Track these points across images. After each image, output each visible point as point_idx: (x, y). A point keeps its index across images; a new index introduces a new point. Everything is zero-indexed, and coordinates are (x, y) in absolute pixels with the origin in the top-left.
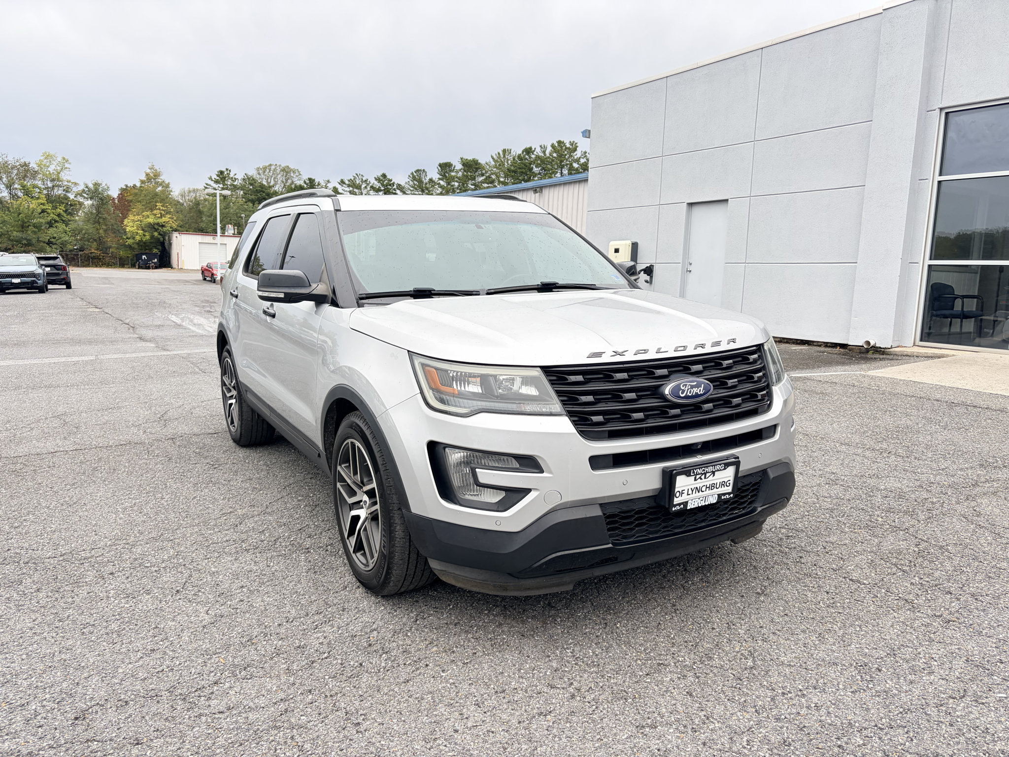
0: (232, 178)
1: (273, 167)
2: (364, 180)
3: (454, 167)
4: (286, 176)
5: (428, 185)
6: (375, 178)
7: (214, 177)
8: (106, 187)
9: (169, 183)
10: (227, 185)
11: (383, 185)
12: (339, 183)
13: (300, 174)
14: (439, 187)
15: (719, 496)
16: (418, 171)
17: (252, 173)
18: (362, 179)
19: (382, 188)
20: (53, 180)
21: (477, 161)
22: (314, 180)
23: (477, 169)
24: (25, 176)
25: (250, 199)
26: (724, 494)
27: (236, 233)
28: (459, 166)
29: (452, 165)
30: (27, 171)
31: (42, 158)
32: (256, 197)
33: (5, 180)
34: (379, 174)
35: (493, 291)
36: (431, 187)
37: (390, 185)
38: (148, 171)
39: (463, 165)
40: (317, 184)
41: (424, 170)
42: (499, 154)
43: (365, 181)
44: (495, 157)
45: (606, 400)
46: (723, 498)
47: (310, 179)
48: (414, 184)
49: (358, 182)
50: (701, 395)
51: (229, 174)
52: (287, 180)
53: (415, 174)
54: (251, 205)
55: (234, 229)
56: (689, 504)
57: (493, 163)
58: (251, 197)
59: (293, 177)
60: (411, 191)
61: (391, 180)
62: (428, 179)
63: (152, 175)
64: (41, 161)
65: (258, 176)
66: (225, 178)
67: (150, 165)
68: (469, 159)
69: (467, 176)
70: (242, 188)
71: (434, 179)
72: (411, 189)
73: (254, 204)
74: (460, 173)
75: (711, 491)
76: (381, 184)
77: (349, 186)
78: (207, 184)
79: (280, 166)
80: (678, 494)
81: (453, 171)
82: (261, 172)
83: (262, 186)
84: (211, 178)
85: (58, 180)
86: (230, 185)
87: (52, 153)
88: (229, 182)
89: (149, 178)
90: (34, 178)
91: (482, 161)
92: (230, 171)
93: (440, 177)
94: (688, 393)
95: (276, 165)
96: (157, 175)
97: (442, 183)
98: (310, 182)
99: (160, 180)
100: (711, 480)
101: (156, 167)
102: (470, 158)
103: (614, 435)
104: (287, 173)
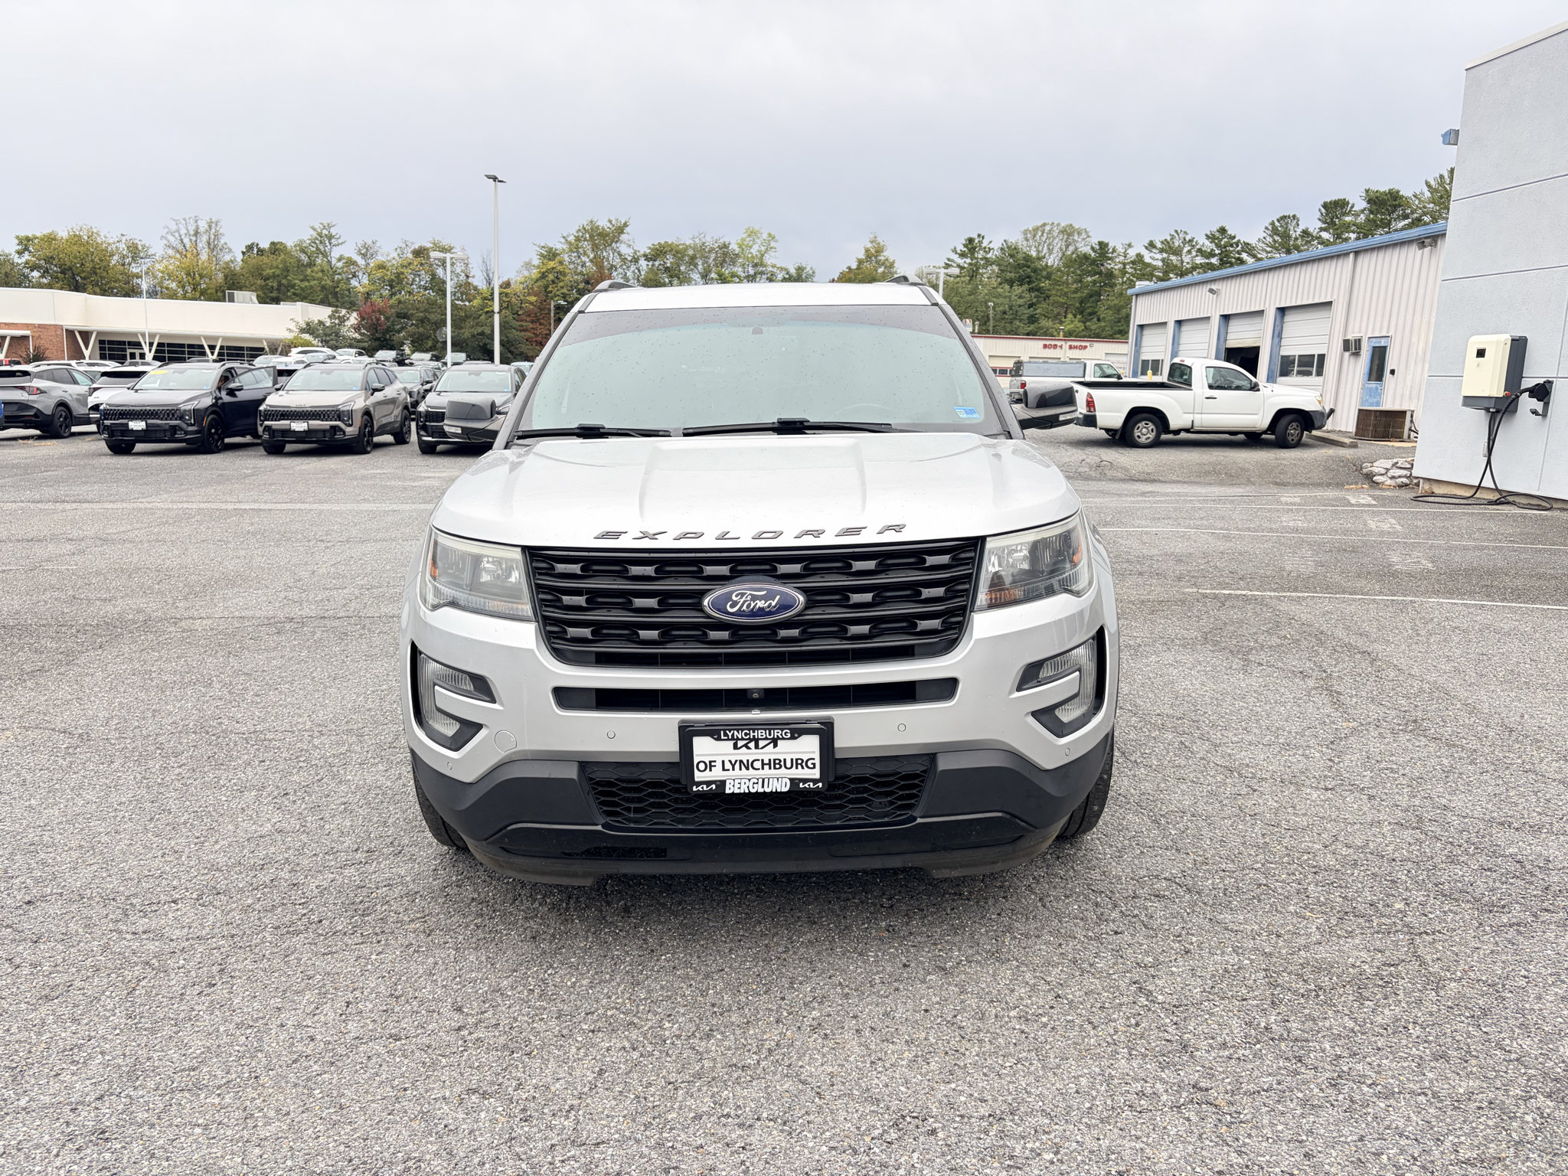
0: (985, 248)
1: (1048, 228)
2: (1187, 239)
3: (1352, 207)
4: (1066, 241)
5: (1299, 242)
6: (1207, 235)
7: (960, 248)
8: (811, 272)
9: (894, 262)
10: (977, 258)
11: (1218, 246)
12: (1146, 248)
13: (1088, 236)
14: (1319, 243)
15: (794, 782)
16: (1283, 218)
17: (1016, 238)
18: (1185, 239)
19: (1217, 252)
20: (755, 265)
21: (1398, 192)
22: (1107, 245)
23: (1395, 207)
24: (724, 261)
25: (1008, 278)
26: (805, 781)
27: (976, 331)
28: (1360, 204)
29: (1348, 203)
30: (725, 254)
31: (744, 236)
32: (1017, 275)
33: (700, 267)
34: (1214, 228)
35: (691, 431)
36: (1306, 244)
37: (1232, 246)
38: (869, 245)
39: (1369, 202)
40: (1111, 250)
41: (1294, 216)
42: (1442, 177)
43: (1190, 241)
44: (1433, 183)
45: (610, 606)
46: (801, 785)
47: (1101, 243)
48: (1274, 241)
49: (1177, 244)
50: (770, 613)
51: (980, 242)
52: (1067, 247)
53: (1277, 224)
54: (1007, 287)
55: (974, 326)
56: (728, 786)
57: (1428, 194)
58: (1009, 275)
59: (1077, 241)
60: (1267, 252)
61: (1234, 237)
62: (1299, 231)
63: (873, 251)
64: (743, 240)
65: (1025, 243)
66: (975, 248)
67: (872, 236)
68: (1382, 190)
69: (1374, 221)
70: (998, 262)
71: (1311, 230)
72: (1268, 249)
73: (1011, 287)
74: (1362, 216)
75: (773, 771)
76: (1216, 244)
77: (1162, 251)
78: (949, 260)
79: (1058, 225)
80: (702, 766)
81: (1348, 214)
82: (1029, 235)
83: (1028, 258)
84: (955, 251)
85: (762, 264)
86: (982, 259)
87: (756, 228)
88: (980, 254)
89: (869, 256)
90: (734, 263)
91: (1406, 192)
92: (983, 238)
93: (1323, 226)
94: (744, 608)
95: (1053, 223)
96: (879, 250)
97: (1325, 235)
98: (1101, 248)
99: (882, 258)
100: (769, 753)
101: (879, 240)
102: (1383, 188)
103: (605, 660)
104: (1069, 235)
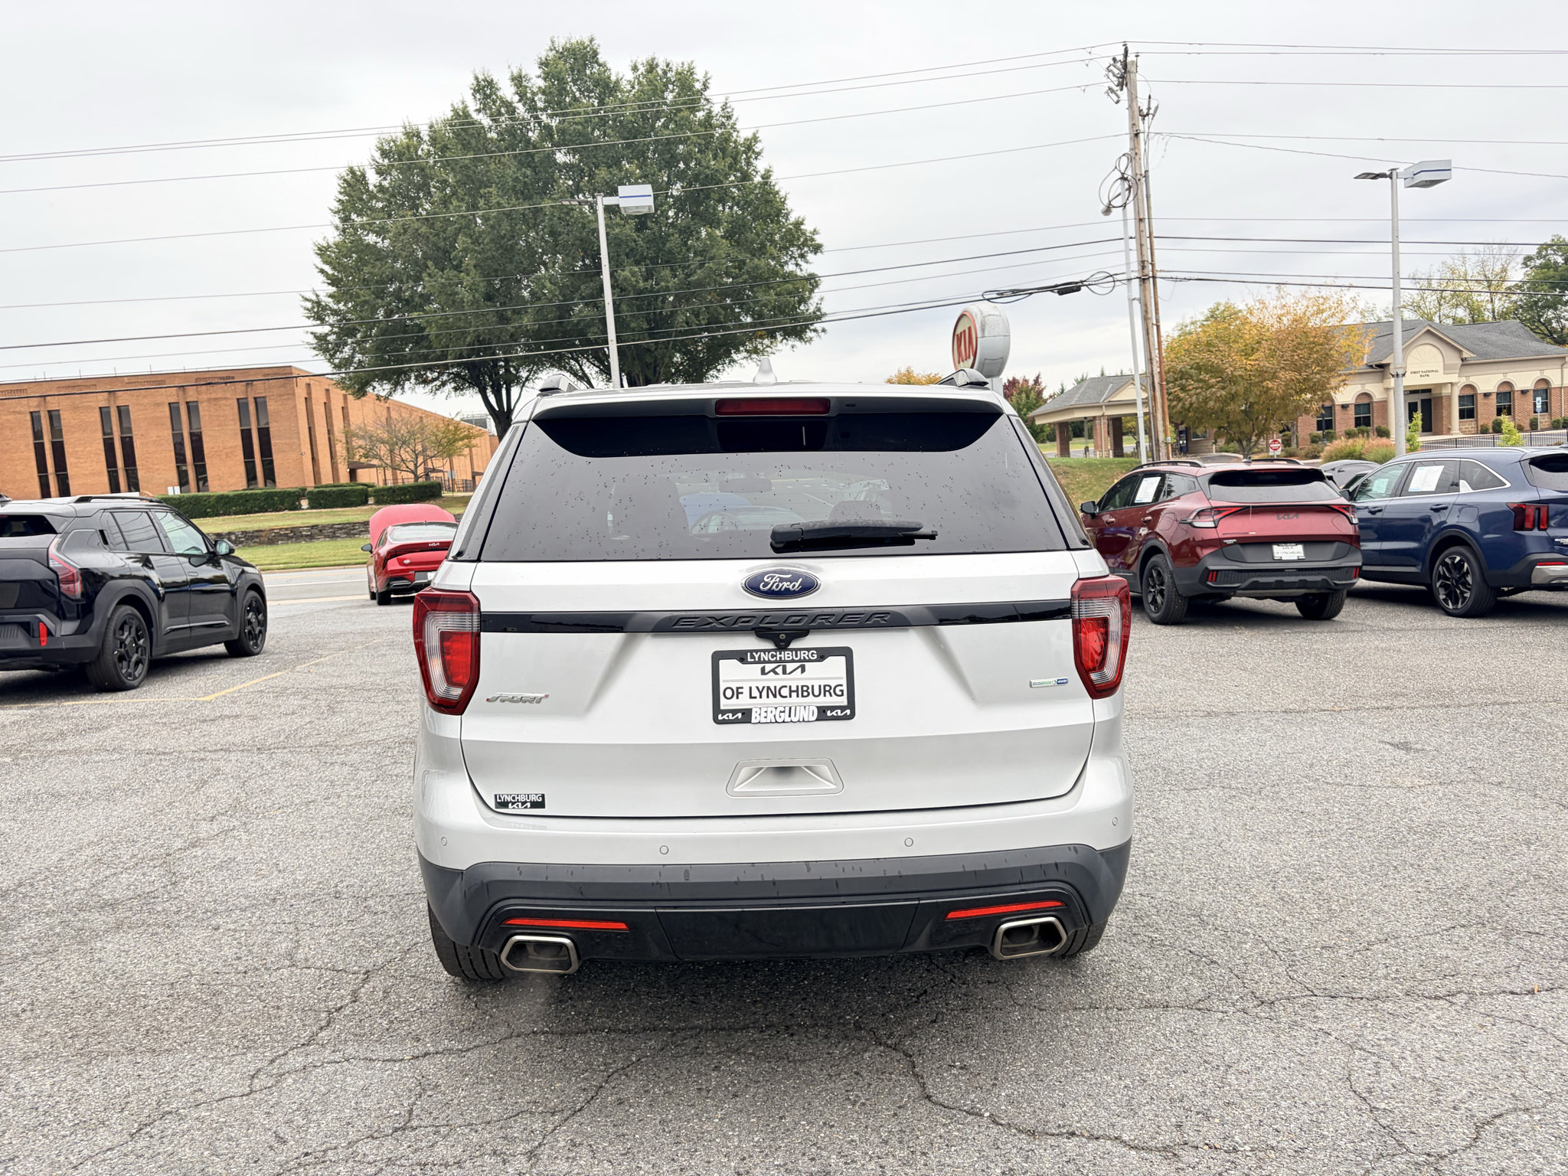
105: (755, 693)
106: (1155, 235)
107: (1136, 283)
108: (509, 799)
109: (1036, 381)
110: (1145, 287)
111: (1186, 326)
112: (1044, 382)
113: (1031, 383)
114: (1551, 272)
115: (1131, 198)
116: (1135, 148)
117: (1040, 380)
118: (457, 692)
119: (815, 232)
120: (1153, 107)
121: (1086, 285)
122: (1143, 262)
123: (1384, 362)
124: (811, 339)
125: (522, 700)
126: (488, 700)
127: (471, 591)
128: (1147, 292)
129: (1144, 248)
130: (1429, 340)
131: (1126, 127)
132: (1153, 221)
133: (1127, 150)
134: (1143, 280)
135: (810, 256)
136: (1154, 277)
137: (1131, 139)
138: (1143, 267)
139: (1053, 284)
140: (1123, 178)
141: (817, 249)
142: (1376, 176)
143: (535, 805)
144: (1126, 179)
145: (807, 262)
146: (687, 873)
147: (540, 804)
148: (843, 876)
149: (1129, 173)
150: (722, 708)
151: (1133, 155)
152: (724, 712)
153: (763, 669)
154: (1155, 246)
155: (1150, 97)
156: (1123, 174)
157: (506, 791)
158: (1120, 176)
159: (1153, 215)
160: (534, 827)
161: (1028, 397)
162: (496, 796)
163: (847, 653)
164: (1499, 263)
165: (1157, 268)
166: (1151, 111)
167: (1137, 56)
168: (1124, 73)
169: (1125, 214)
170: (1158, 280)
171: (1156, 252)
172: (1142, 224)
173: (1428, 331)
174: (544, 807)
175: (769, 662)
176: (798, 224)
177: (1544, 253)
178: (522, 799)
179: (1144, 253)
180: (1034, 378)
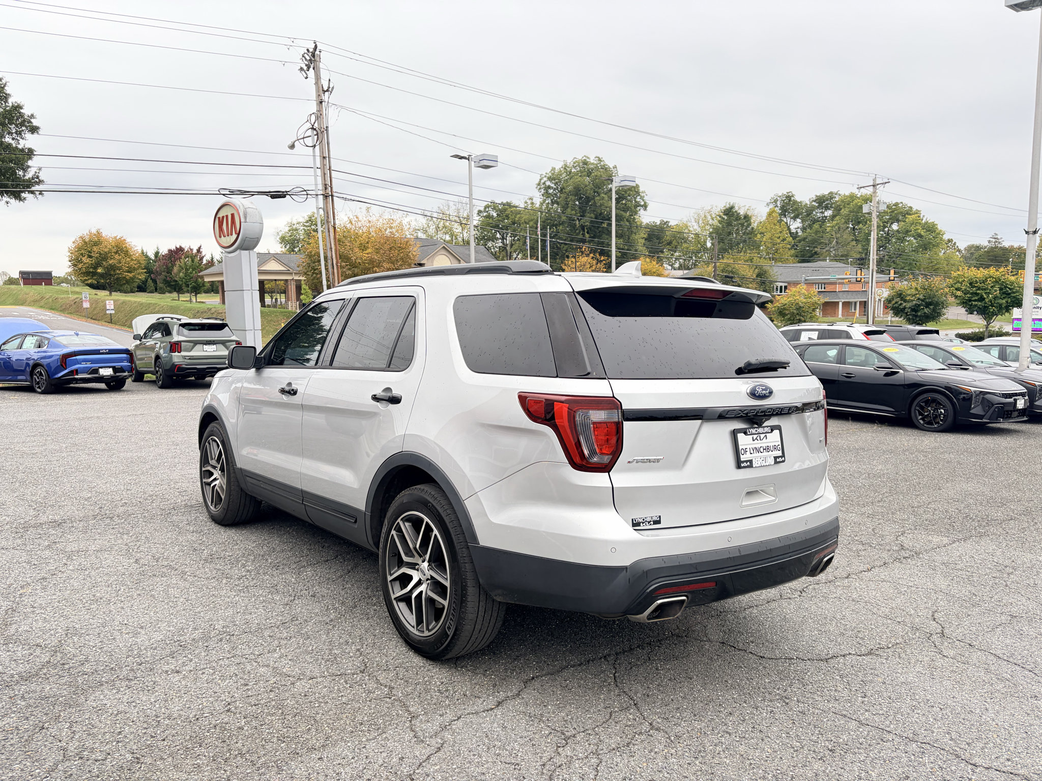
105: (752, 452)
106: (332, 168)
107: (321, 197)
108: (641, 520)
109: (199, 251)
110: (327, 201)
111: (294, 225)
112: (204, 251)
113: (195, 251)
114: (491, 221)
115: (318, 143)
116: (320, 111)
117: (201, 250)
118: (606, 459)
119: (32, 116)
120: (331, 86)
121: (290, 195)
122: (326, 185)
123: (422, 262)
124: (25, 199)
125: (650, 461)
126: (629, 462)
127: (614, 397)
128: (328, 205)
129: (326, 176)
130: (444, 252)
131: (314, 95)
132: (331, 159)
133: (315, 111)
134: (326, 197)
135: (28, 135)
136: (332, 196)
137: (317, 104)
138: (326, 188)
139: (268, 191)
140: (313, 128)
141: (34, 130)
142: (461, 158)
143: (656, 522)
144: (315, 129)
145: (23, 139)
146: (739, 551)
147: (657, 522)
148: (790, 543)
149: (316, 125)
150: (742, 460)
151: (319, 115)
152: (743, 462)
153: (753, 438)
154: (333, 175)
155: (329, 80)
156: (313, 126)
157: (638, 516)
158: (311, 127)
159: (331, 156)
160: (652, 536)
161: (193, 261)
162: (633, 520)
163: (779, 428)
164: (466, 212)
165: (334, 190)
166: (330, 89)
167: (320, 52)
168: (312, 59)
169: (314, 152)
170: (335, 198)
171: (333, 179)
172: (325, 160)
173: (444, 247)
174: (660, 523)
175: (755, 434)
176: (17, 108)
177: (487, 210)
178: (648, 519)
179: (326, 179)
180: (197, 248)
